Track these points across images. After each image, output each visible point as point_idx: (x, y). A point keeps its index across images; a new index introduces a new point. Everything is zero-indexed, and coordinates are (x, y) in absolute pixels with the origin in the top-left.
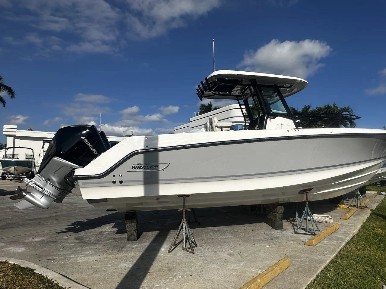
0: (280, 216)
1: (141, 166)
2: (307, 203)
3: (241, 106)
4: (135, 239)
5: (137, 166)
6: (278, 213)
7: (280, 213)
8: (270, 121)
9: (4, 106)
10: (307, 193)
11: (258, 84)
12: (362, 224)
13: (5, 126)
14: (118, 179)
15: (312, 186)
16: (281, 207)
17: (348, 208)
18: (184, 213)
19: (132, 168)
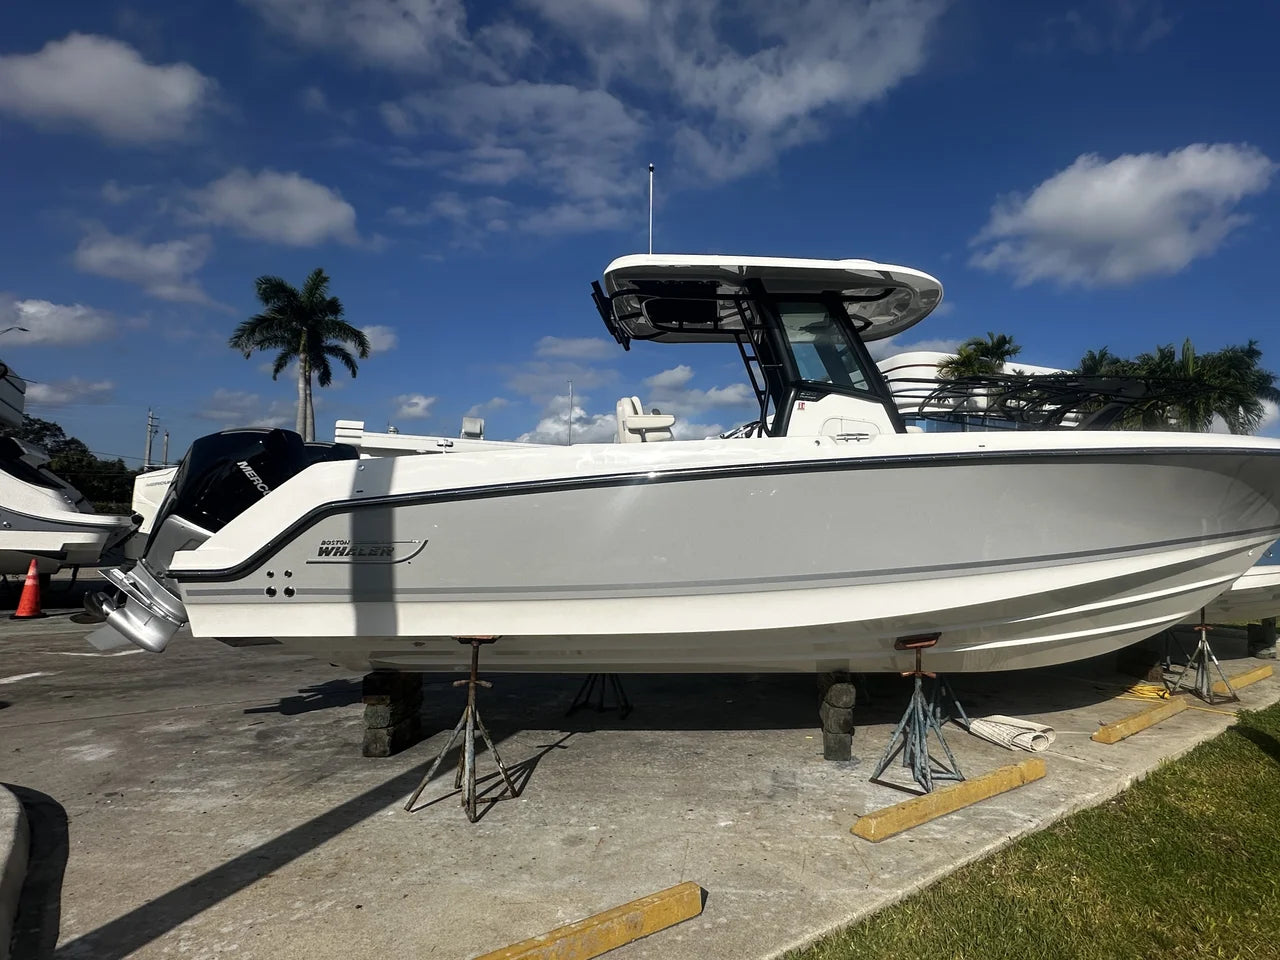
0: (843, 718)
1: (345, 549)
2: (919, 683)
3: (750, 362)
4: (385, 752)
5: (333, 548)
6: (835, 706)
7: (840, 704)
8: (803, 409)
9: (354, 374)
10: (918, 649)
11: (768, 292)
12: (1152, 766)
13: (339, 423)
14: (280, 584)
15: (936, 626)
16: (845, 686)
17: (1162, 697)
18: (472, 693)
19: (320, 555)
